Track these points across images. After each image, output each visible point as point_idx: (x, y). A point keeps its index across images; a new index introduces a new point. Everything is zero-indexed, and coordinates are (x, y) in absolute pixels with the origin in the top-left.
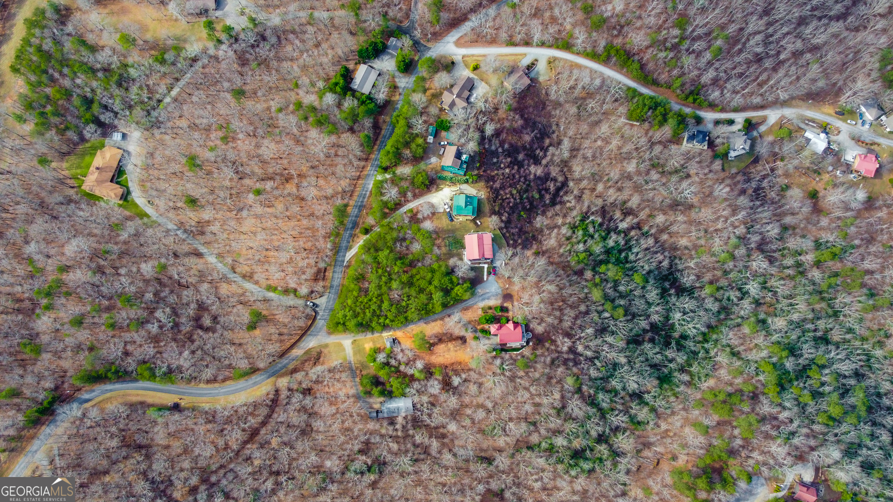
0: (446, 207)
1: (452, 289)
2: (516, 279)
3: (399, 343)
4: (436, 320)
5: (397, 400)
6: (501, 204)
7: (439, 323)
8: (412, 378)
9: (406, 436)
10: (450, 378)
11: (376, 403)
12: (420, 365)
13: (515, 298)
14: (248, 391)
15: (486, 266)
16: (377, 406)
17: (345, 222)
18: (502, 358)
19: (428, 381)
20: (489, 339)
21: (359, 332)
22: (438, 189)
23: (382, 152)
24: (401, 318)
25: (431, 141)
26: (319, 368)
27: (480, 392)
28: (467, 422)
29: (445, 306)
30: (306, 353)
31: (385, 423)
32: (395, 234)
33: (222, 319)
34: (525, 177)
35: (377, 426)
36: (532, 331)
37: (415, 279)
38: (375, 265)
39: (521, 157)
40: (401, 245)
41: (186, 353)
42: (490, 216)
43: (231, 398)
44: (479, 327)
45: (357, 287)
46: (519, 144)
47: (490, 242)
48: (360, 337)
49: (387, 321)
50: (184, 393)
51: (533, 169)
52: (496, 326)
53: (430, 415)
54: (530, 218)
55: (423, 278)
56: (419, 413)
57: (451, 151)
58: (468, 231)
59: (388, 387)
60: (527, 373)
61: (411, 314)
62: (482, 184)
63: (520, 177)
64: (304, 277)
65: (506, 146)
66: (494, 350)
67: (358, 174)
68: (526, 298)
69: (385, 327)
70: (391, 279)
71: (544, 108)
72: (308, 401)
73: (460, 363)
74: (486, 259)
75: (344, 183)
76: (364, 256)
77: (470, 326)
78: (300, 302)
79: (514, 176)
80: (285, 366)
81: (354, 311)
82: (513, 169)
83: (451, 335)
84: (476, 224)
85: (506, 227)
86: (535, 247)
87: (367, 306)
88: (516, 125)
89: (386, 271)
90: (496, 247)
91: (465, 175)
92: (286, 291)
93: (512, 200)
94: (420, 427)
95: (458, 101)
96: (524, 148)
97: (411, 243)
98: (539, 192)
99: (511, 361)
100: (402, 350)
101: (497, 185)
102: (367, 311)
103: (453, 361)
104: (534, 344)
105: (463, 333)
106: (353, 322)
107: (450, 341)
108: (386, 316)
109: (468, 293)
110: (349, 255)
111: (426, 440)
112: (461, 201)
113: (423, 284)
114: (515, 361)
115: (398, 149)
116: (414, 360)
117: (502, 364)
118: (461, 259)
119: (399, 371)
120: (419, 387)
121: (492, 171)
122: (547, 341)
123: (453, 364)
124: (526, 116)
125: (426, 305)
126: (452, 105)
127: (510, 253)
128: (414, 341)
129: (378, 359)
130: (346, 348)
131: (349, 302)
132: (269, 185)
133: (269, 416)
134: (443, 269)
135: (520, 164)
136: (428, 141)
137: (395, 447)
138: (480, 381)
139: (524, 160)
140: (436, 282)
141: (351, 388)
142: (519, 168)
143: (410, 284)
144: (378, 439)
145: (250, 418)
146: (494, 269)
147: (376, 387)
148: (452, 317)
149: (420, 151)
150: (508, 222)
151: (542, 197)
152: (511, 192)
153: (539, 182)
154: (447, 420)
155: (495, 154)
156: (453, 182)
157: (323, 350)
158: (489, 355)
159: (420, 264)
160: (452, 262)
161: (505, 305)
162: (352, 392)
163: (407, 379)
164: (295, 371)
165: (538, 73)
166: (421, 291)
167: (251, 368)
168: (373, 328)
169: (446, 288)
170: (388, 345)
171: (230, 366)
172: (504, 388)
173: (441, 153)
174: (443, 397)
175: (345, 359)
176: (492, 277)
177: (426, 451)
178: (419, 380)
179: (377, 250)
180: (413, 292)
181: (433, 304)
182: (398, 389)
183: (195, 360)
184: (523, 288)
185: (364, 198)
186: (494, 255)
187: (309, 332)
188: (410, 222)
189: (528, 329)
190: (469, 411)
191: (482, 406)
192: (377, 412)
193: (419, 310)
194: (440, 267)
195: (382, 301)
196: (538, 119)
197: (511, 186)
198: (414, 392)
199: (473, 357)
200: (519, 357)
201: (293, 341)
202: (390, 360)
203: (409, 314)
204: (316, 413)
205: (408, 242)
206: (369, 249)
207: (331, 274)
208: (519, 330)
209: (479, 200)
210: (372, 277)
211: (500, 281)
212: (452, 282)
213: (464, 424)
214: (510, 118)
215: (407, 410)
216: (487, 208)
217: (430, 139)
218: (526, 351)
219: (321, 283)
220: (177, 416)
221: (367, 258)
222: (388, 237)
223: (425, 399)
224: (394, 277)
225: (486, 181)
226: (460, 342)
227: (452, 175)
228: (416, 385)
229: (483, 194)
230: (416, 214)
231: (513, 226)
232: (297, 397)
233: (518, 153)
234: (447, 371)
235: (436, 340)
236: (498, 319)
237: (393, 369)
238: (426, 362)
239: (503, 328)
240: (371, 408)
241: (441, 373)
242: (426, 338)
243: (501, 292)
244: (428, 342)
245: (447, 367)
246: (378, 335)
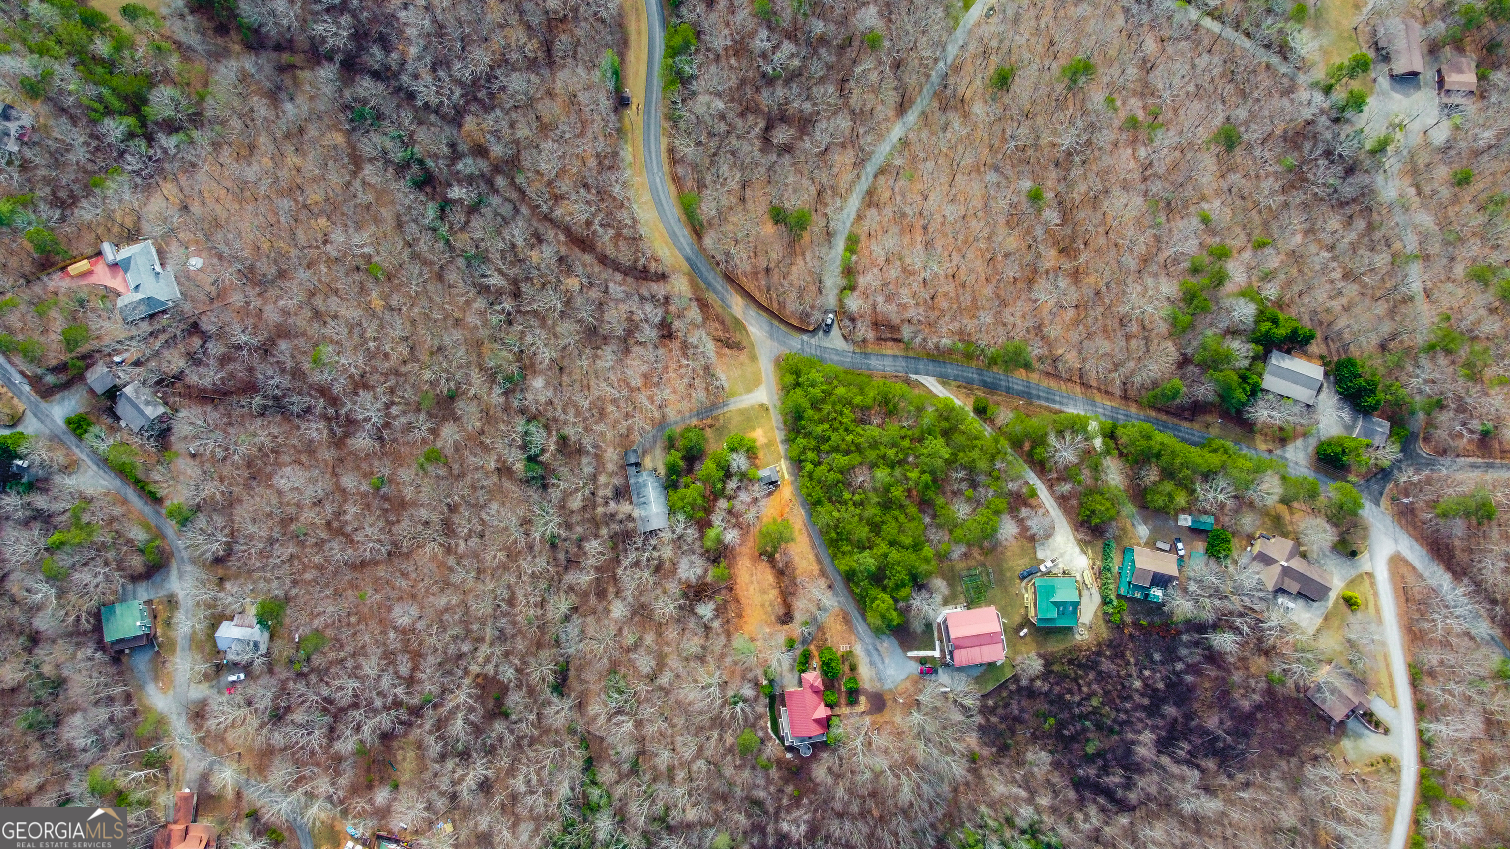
0: (1049, 564)
1: (884, 589)
2: (917, 717)
3: (770, 494)
4: (819, 561)
5: (662, 499)
6: (1067, 676)
7: (815, 568)
8: (704, 525)
9: (596, 523)
10: (711, 598)
11: (653, 461)
12: (731, 536)
13: (879, 718)
14: (661, 225)
15: (937, 654)
16: (648, 462)
17: (995, 369)
18: (756, 699)
19: (702, 555)
20: (792, 669)
21: (784, 414)
22: (1084, 545)
23: (1147, 426)
24: (818, 493)
25: (1181, 523)
26: (710, 347)
27: (687, 659)
28: (629, 639)
29: (850, 577)
30: (738, 322)
31: (616, 481)
32: (982, 465)
33: (787, 159)
34: (1127, 722)
35: (611, 467)
36: (814, 756)
37: (897, 513)
38: (917, 432)
39: (1170, 710)
40: (962, 480)
41: (720, 105)
42: (1040, 656)
43: (646, 197)
44: (812, 647)
45: (869, 402)
46: (1196, 705)
47: (987, 659)
48: (775, 419)
49: (809, 466)
50: (648, 113)
51: (1147, 737)
52: (819, 683)
53: (637, 564)
54: (1042, 737)
55: (901, 529)
56: (640, 544)
57: (1167, 565)
58: (1003, 611)
59: (685, 480)
60: (730, 750)
61: (828, 513)
62: (1105, 633)
63: (1126, 712)
64: (880, 299)
65: (1189, 678)
66: (771, 682)
67: (1094, 384)
68: (879, 740)
69: (797, 463)
70: (892, 467)
71: (1281, 752)
72: (649, 333)
73: (740, 616)
74: (951, 653)
75: (1072, 359)
76: (931, 409)
77: (813, 630)
78: (831, 300)
79: (1128, 698)
80: (709, 285)
81: (823, 401)
82: (1143, 695)
83: (793, 594)
84: (1021, 627)
85: (1020, 689)
86: (986, 752)
87: (836, 424)
88: (1236, 695)
89: (907, 455)
90: (977, 672)
91: (1119, 597)
92: (849, 271)
93: (1077, 698)
94: (615, 548)
95: (1276, 570)
96: (1189, 716)
97: (969, 500)
98: (1100, 754)
99: (751, 718)
100: (756, 500)
101: (1106, 665)
102: (827, 426)
103: (743, 601)
104: (789, 762)
105: (799, 616)
106: (804, 403)
107: (782, 592)
108: (820, 463)
109: (879, 622)
110: (931, 383)
111: (591, 561)
112: (1065, 594)
113: (890, 529)
114: (753, 726)
115: (1158, 456)
116: (738, 525)
117: (745, 700)
118: (945, 603)
119: (716, 499)
120: (689, 540)
121: (1134, 653)
122: (796, 788)
123: (738, 601)
124: (1259, 716)
125: (848, 540)
126: (1266, 560)
127: (968, 702)
128: (775, 521)
129: (735, 456)
130: (750, 396)
131: (841, 390)
132: (1052, 216)
133: (617, 267)
134: (923, 567)
135: (1153, 710)
136: (1182, 517)
137: (576, 503)
138: (709, 658)
139: (1163, 717)
140: (894, 555)
141: (679, 412)
142: (1144, 708)
143: (887, 505)
144: (588, 470)
145: (611, 232)
146: (932, 671)
147: (683, 458)
148: (829, 593)
149: (1160, 501)
150: (1031, 693)
151: (1089, 759)
152: (1093, 694)
153: (1120, 752)
154: (630, 599)
155: (1171, 656)
156: (1101, 574)
157: (745, 352)
158: (759, 672)
159: (927, 520)
160: (940, 584)
161: (862, 699)
162: (672, 413)
163: (701, 514)
164: (704, 305)
165: (1358, 736)
166: (876, 527)
167: (701, 225)
168: (793, 441)
169: (885, 577)
170: (764, 473)
171: (701, 185)
172: (698, 706)
173: (1160, 545)
174: (673, 587)
175: (731, 395)
176: (915, 668)
177: (572, 563)
178: (702, 538)
179: (946, 434)
180: (872, 511)
181: (851, 553)
182: (682, 499)
183: (707, 118)
184: (899, 734)
185: (1047, 400)
186: (961, 669)
187: (776, 323)
188: (1011, 493)
189: (818, 747)
190: (649, 639)
191: (661, 665)
192: (637, 464)
193: (836, 527)
194: (927, 560)
195: (847, 453)
196: (1255, 742)
197: (1106, 693)
198: (679, 531)
199: (752, 640)
200: (761, 734)
201: (757, 295)
202: (735, 479)
203: (828, 507)
204: (627, 351)
205: (970, 493)
206: (947, 419)
207: (889, 352)
208: (815, 731)
209: (1070, 629)
210: (893, 429)
211: (908, 684)
212: (898, 586)
213: (625, 632)
214: (1252, 683)
215: (645, 520)
216: (1055, 647)
217: (1186, 521)
218: (772, 749)
219: (871, 335)
220: (605, 103)
221: (929, 417)
222: (975, 454)
223: (667, 552)
224: (898, 472)
225: (1111, 641)
226: (781, 611)
227: (1116, 569)
228: (692, 533)
229: (1083, 636)
230: (1026, 504)
231: (1024, 703)
232: (655, 314)
233: (1177, 705)
234: (724, 592)
235: (780, 565)
236: (833, 686)
237: (719, 486)
238: (738, 549)
239: (815, 698)
240: (645, 453)
241: (718, 579)
242: (783, 545)
243: (886, 687)
244: (775, 549)
245: (731, 589)
246: (782, 453)
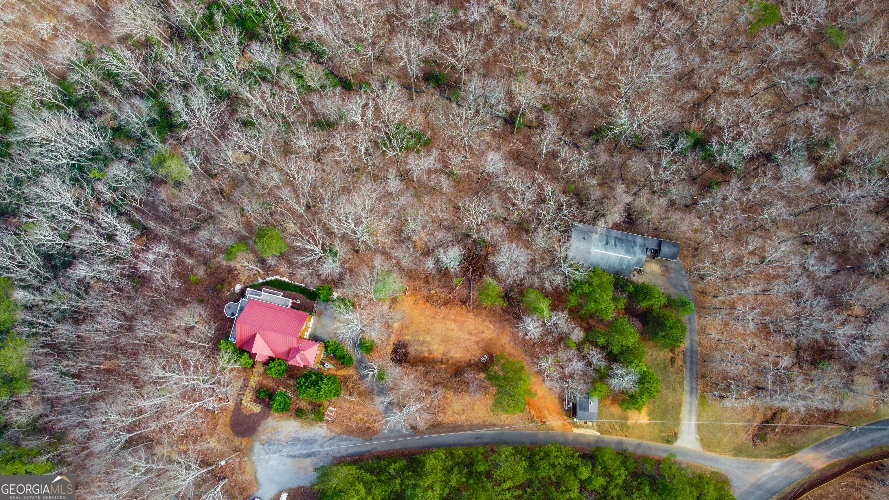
3: (562, 400)
4: (454, 428)
5: (603, 264)
7: (446, 419)
8: (559, 300)
10: (465, 271)
11: (653, 273)
12: (531, 328)
13: (225, 419)
16: (654, 267)
18: (316, 274)
19: (521, 282)
26: (770, 402)
30: (792, 450)
31: (648, 220)
35: (669, 219)
36: (219, 317)
44: (351, 371)
48: (653, 446)
49: (584, 472)
52: (298, 361)
56: (563, 214)
59: (623, 301)
66: (332, 302)
69: (587, 452)
73: (428, 299)
77: (370, 382)
80: (851, 435)
83: (426, 375)
94: (571, 183)
99: (296, 258)
100: (563, 379)
103: (444, 310)
104: (231, 285)
105: (394, 372)
107: (434, 362)
111: (563, 154)
114: (285, 257)
116: (541, 343)
119: (588, 330)
120: (547, 275)
122: (198, 282)
123: (446, 303)
128: (529, 393)
129: (634, 377)
130: (693, 427)
144: (677, 190)
148: (406, 425)
154: (502, 178)
157: (750, 443)
158: (348, 293)
161: (257, 408)
163: (573, 301)
164: (829, 417)
170: (593, 406)
172: (342, 203)
174: (496, 232)
175: (702, 399)
178: (542, 290)
182: (600, 287)
189: (225, 327)
191: (410, 182)
192: (657, 253)
198: (563, 267)
199: (394, 300)
200: (275, 264)
201: (820, 492)
202: (602, 364)
208: (243, 331)
211: (246, 478)
215: (586, 236)
223: (541, 242)
226: (412, 351)
228: (554, 281)
234: (465, 292)
235: (469, 375)
236: (291, 377)
237: (602, 341)
238: (508, 329)
239: (283, 348)
240: (666, 269)
241: (483, 290)
242: (493, 390)
243: (257, 447)
244: (493, 378)
245: (464, 302)
246: (607, 437)
